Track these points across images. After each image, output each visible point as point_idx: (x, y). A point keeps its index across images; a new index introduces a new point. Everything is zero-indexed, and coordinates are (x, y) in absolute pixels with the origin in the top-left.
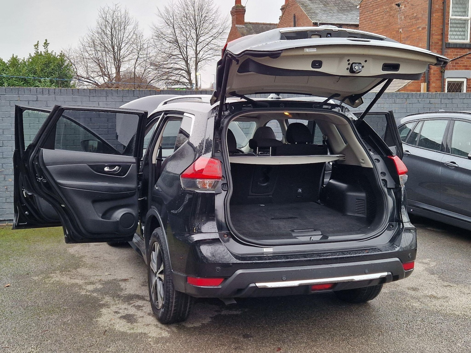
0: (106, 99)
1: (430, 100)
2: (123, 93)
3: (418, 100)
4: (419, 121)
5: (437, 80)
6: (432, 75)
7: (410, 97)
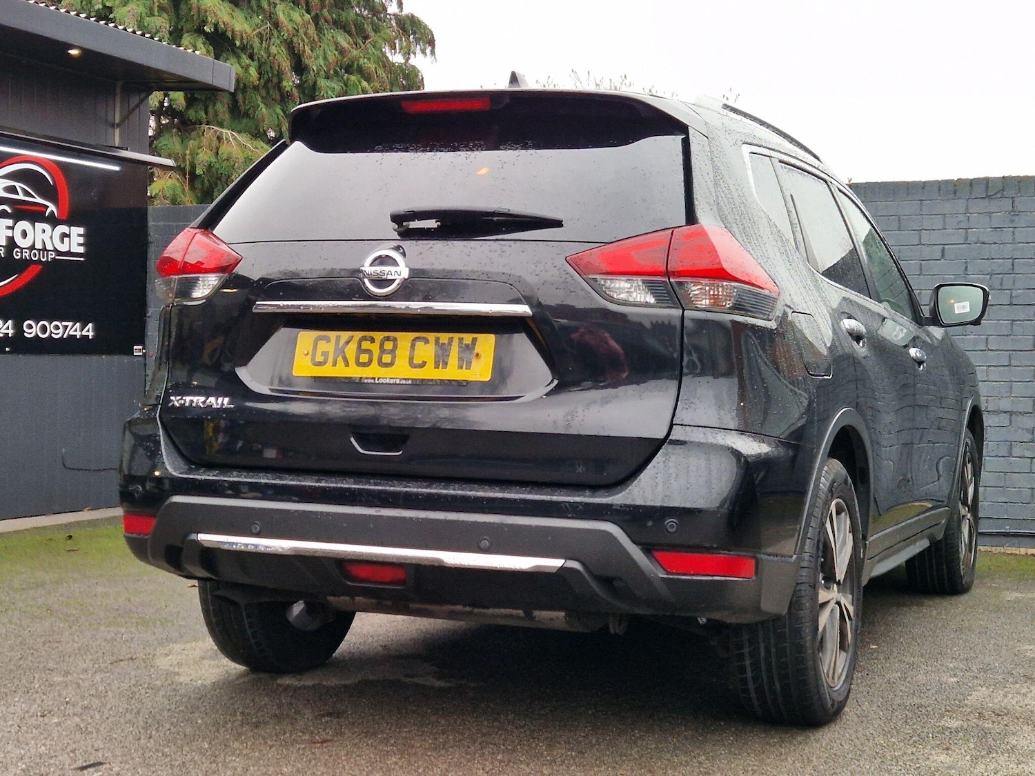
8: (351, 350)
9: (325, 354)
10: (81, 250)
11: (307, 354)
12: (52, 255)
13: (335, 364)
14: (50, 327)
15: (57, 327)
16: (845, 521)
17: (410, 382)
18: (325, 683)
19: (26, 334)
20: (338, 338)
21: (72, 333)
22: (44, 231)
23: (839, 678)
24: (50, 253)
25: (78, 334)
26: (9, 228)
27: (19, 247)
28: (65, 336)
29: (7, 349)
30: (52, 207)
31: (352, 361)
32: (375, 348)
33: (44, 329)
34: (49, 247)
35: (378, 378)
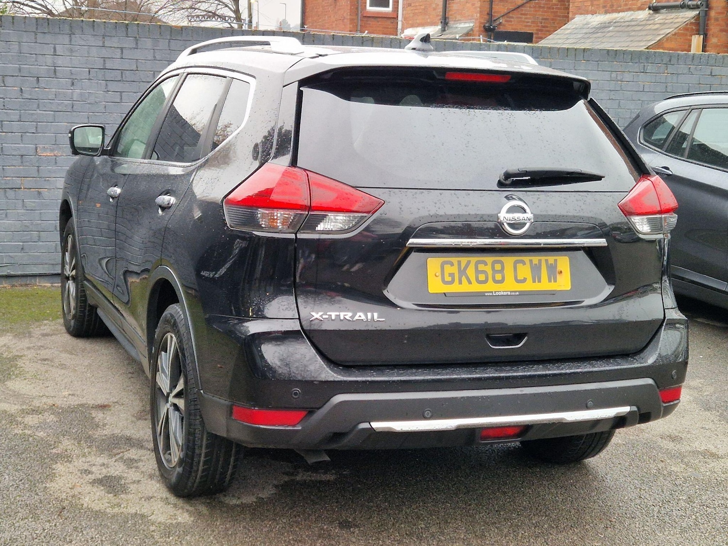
0: (71, 41)
1: (712, 69)
2: (105, 29)
3: (690, 68)
4: (691, 109)
5: (722, 31)
6: (713, 21)
7: (674, 61)
8: (471, 272)
9: (452, 275)
11: (438, 276)
13: (460, 282)
17: (518, 293)
20: (459, 263)
31: (473, 279)
32: (488, 269)
35: (495, 292)
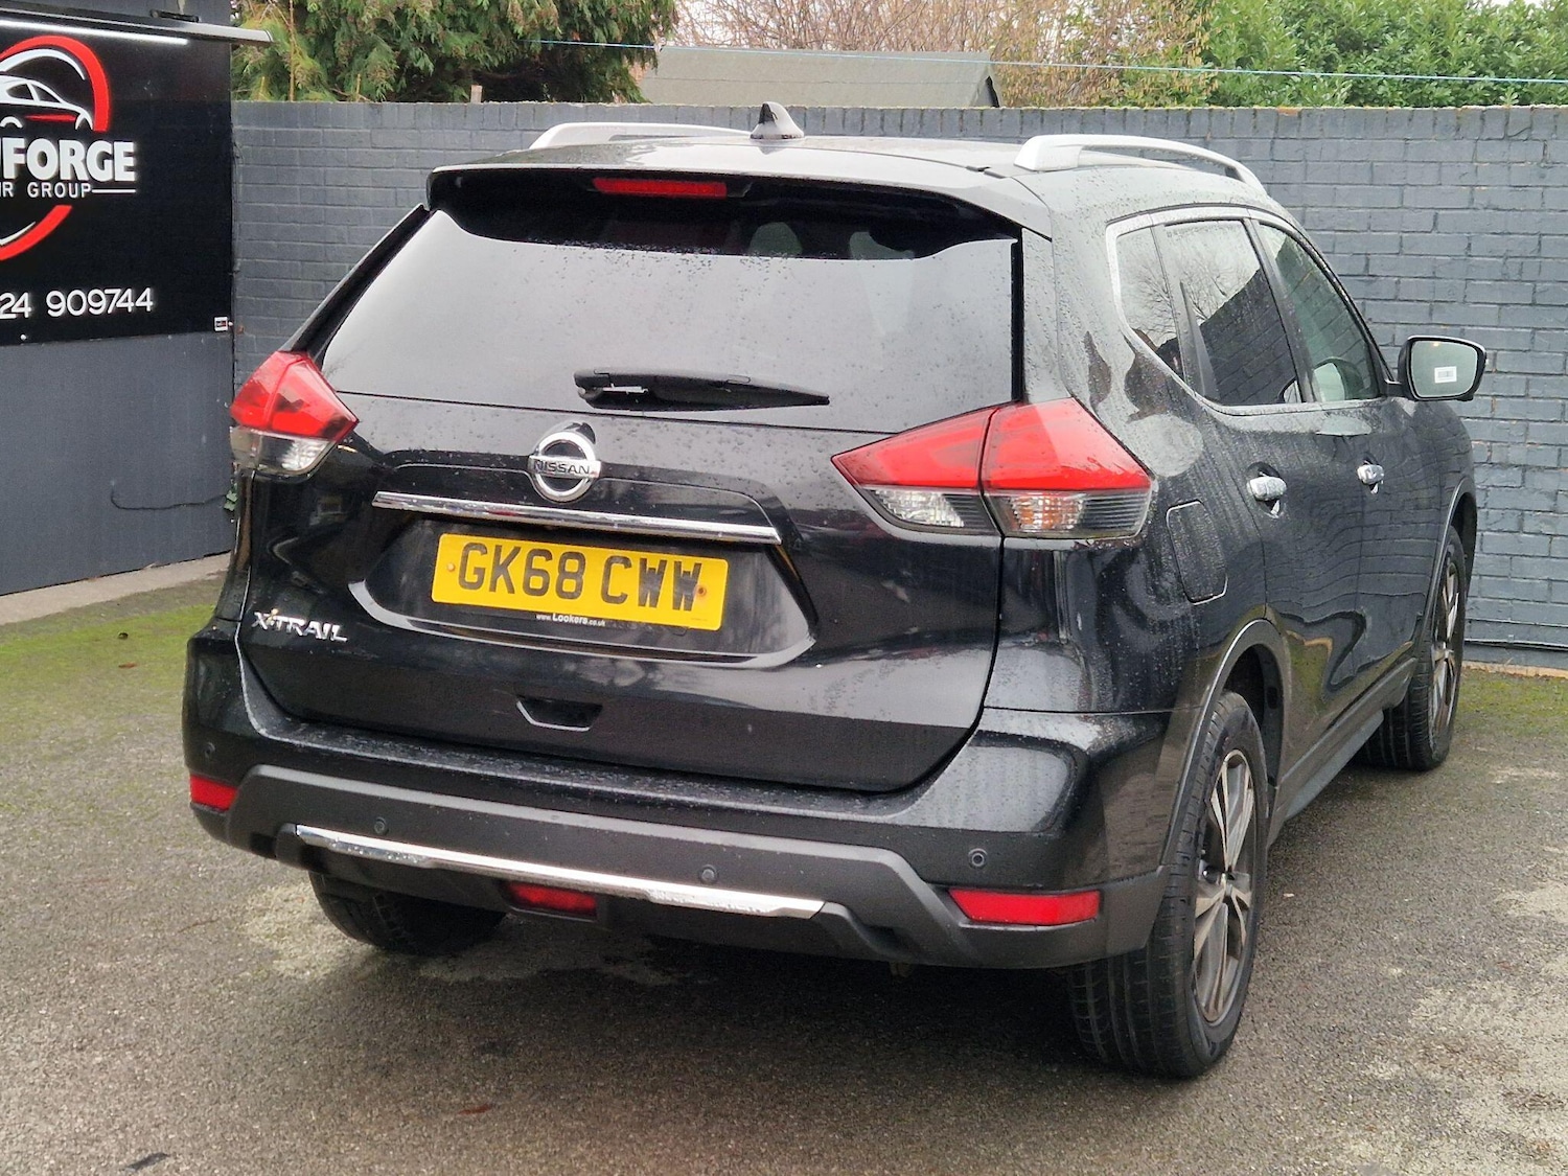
8: (517, 570)
10: (131, 177)
11: (454, 570)
12: (86, 189)
13: (493, 588)
14: (87, 298)
15: (98, 298)
16: (1243, 775)
17: (603, 623)
18: (489, 977)
19: (50, 312)
20: (498, 549)
21: (120, 305)
22: (73, 152)
23: (1225, 1002)
24: (83, 185)
25: (130, 306)
26: (19, 151)
27: (36, 180)
28: (109, 311)
29: (23, 337)
30: (84, 114)
31: (518, 584)
32: (552, 568)
33: (78, 302)
34: (82, 176)
35: (557, 615)
